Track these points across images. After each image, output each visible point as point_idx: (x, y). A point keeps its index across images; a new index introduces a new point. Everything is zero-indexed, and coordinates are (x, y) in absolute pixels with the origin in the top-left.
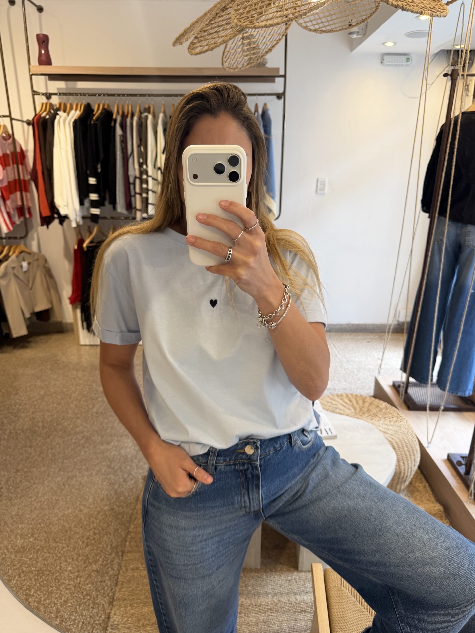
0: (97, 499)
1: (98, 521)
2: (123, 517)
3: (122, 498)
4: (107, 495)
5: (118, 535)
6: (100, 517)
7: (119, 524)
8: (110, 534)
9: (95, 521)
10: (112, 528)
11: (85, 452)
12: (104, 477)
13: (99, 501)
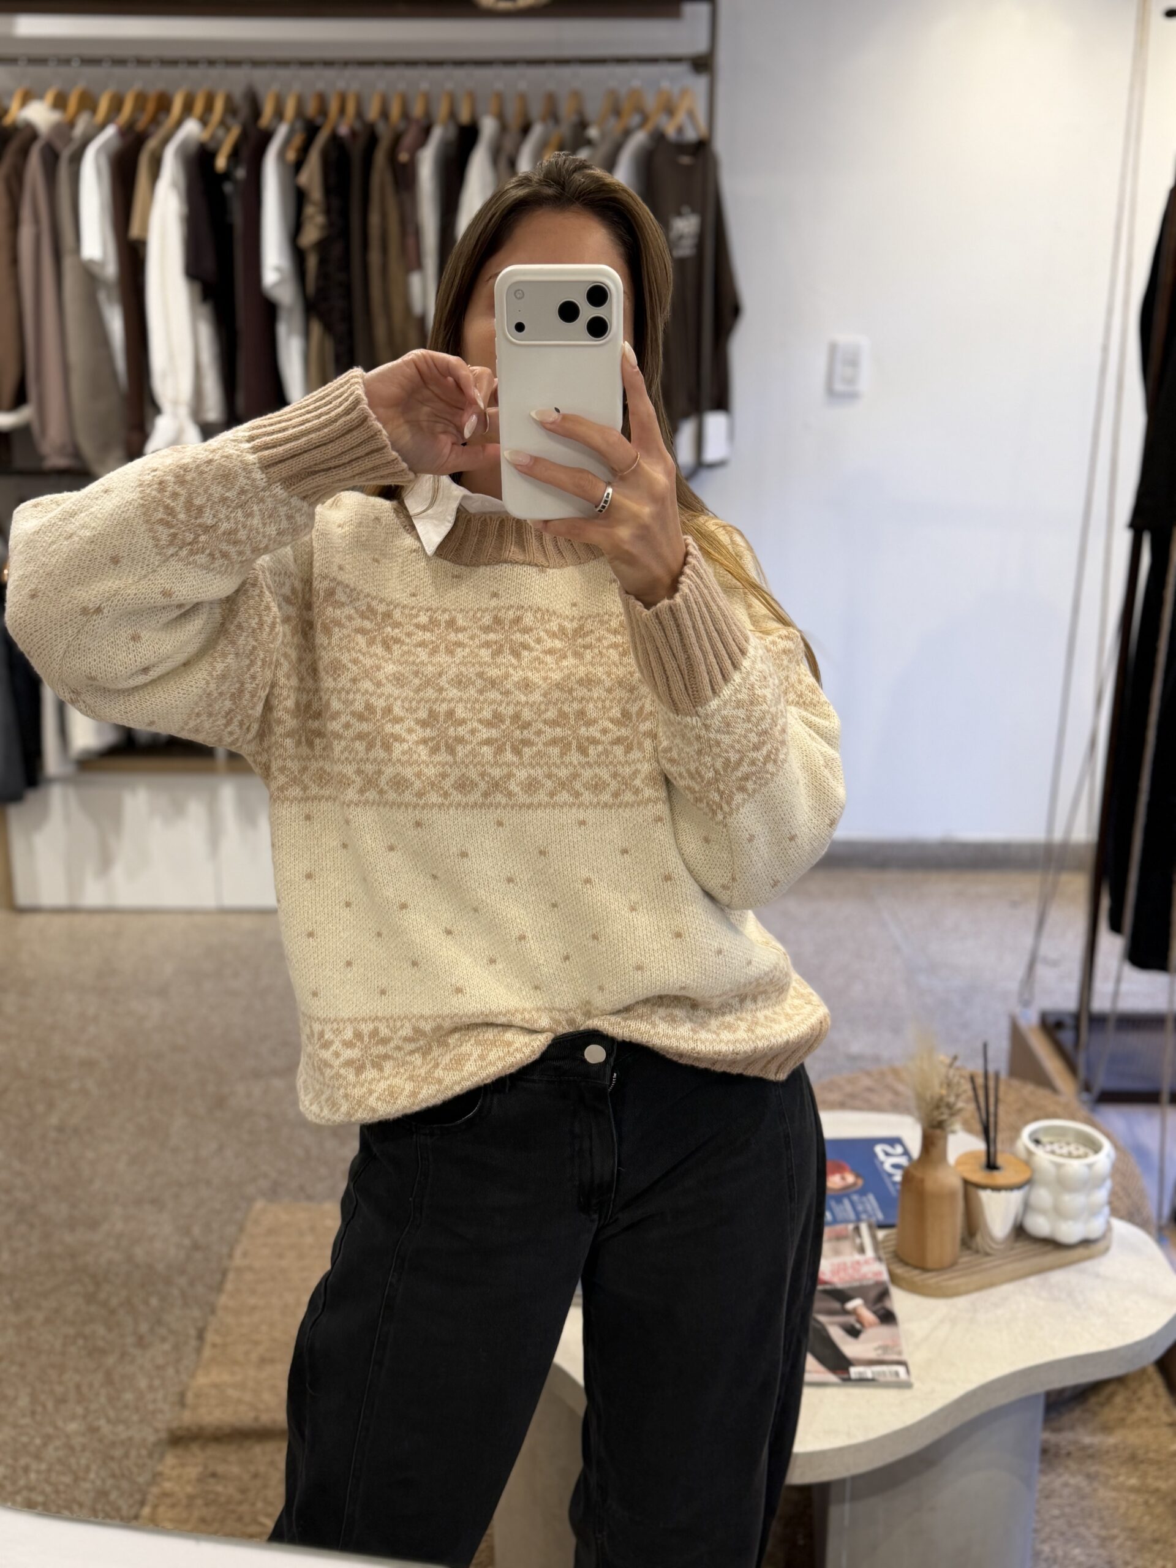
0: (43, 1397)
1: (43, 1467)
2: (126, 1455)
3: (128, 1396)
4: (78, 1387)
5: (108, 1508)
6: (51, 1453)
7: (113, 1476)
8: (81, 1505)
9: (34, 1466)
10: (87, 1485)
11: (14, 1252)
12: (71, 1331)
13: (50, 1405)
